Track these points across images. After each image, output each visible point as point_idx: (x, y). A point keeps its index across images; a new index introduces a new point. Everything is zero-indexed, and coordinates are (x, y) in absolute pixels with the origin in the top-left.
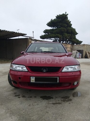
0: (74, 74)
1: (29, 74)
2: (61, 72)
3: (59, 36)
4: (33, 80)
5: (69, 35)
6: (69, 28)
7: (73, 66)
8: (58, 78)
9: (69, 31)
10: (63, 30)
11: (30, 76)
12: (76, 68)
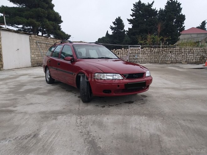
2: (145, 77)
3: (36, 22)
5: (51, 22)
6: (51, 11)
9: (51, 15)
10: (42, 13)
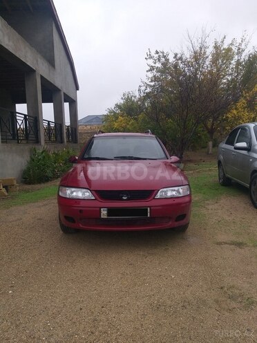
0: (177, 201)
1: (98, 204)
2: (154, 198)
4: (104, 213)
7: (176, 188)
8: (149, 209)
11: (100, 208)
12: (181, 191)
